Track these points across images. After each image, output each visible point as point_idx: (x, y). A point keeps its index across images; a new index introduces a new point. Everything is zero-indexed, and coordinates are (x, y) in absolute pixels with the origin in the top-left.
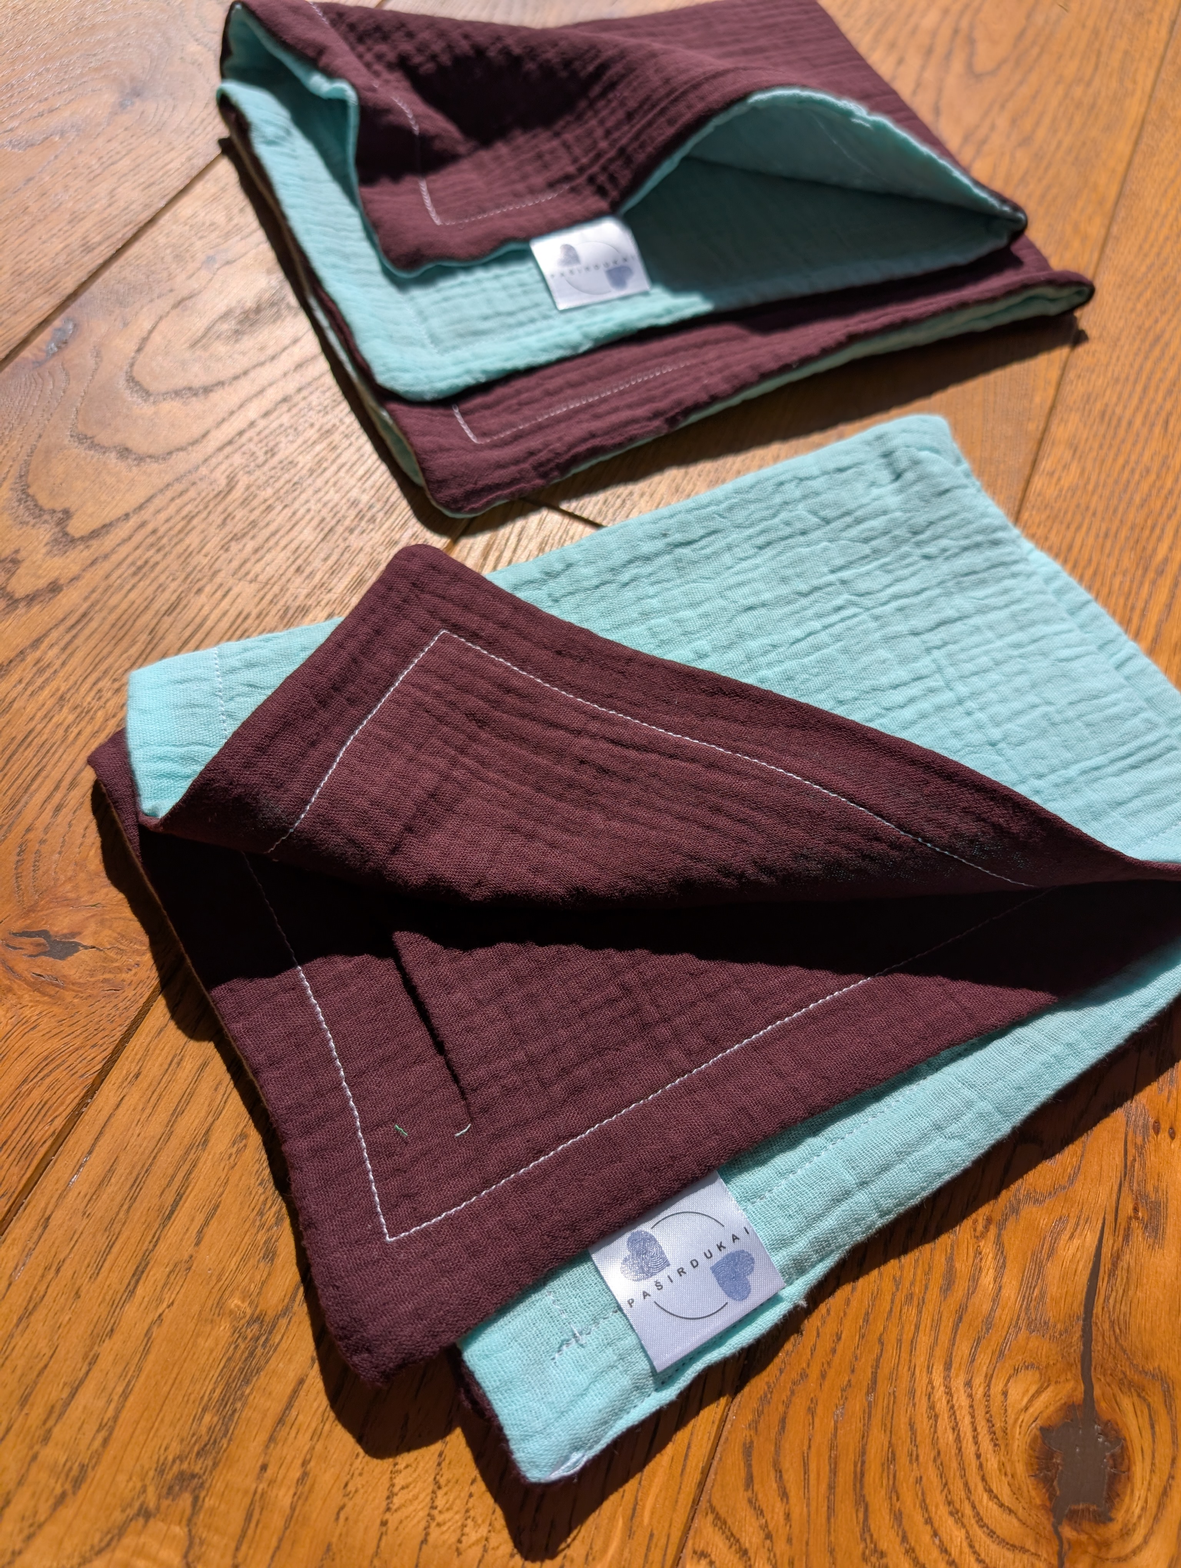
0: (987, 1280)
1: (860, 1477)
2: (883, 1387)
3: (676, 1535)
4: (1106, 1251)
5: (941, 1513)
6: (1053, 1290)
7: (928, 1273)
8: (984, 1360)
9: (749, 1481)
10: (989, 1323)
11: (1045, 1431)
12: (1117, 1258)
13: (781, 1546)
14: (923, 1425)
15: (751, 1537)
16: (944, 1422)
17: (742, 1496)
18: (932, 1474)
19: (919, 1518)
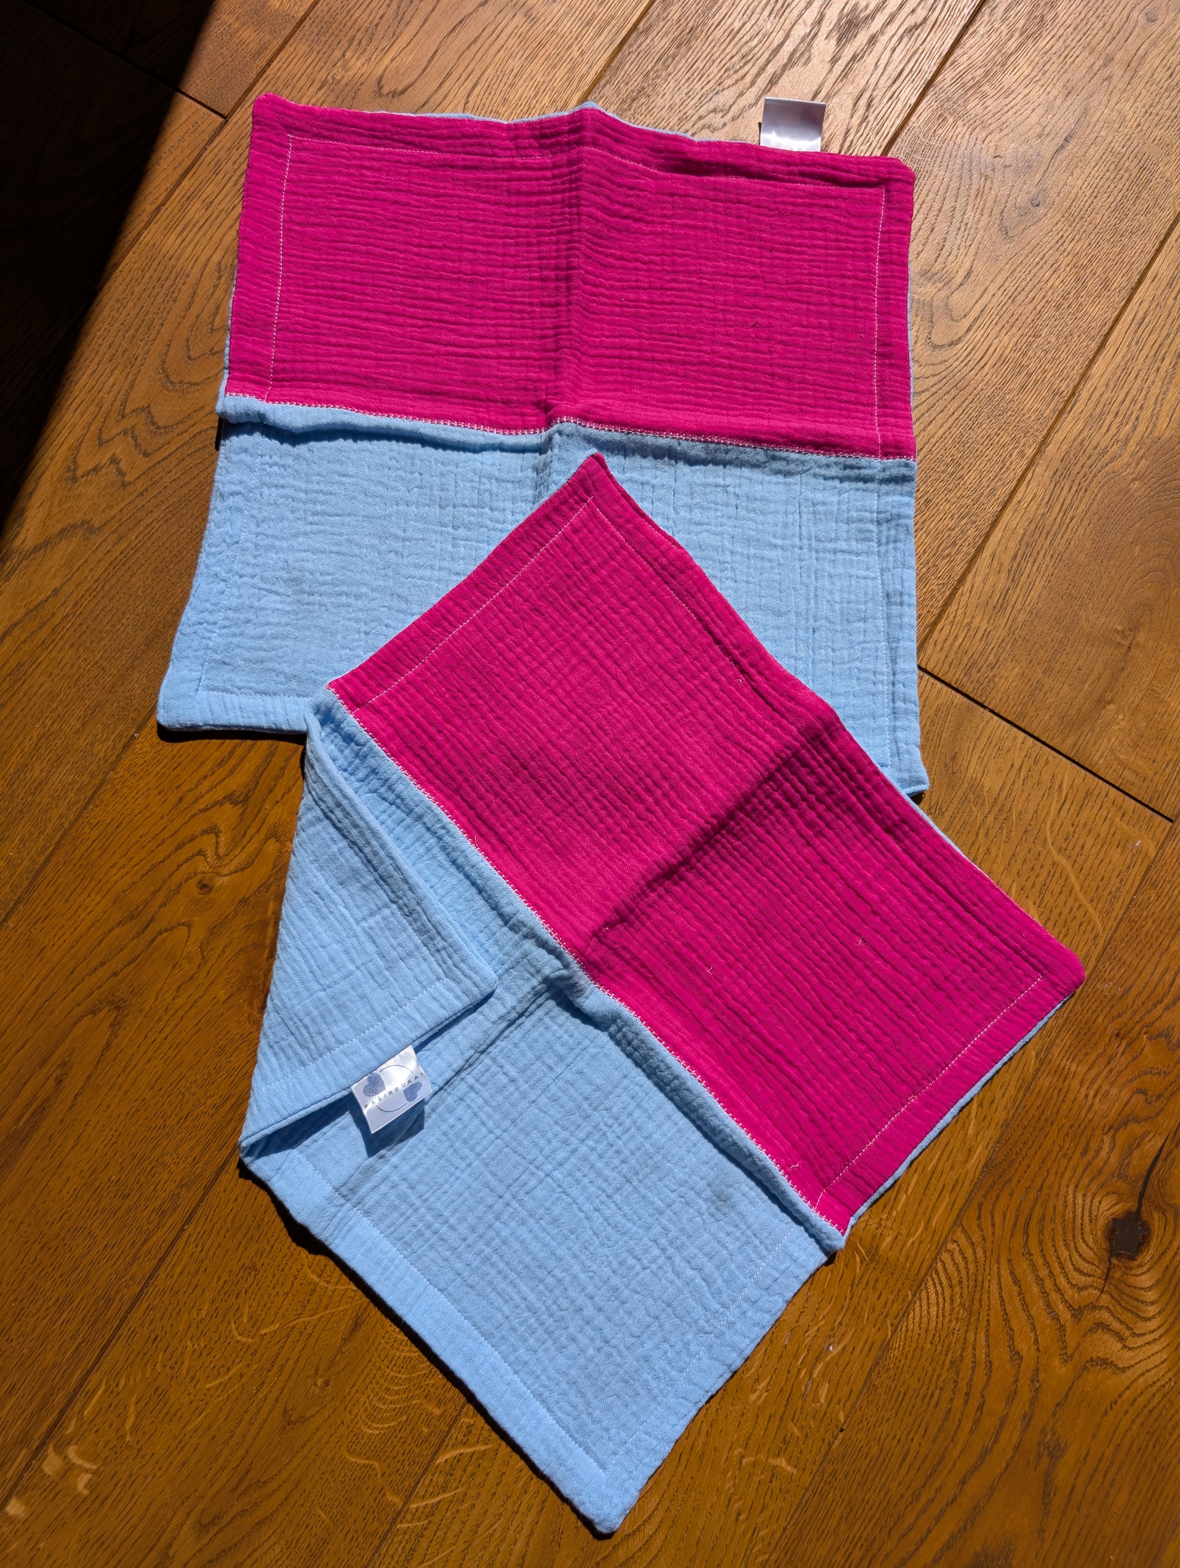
0: (1104, 1153)
1: (1027, 1224)
2: (1045, 1190)
3: (945, 1233)
4: (1165, 1150)
5: (1060, 1244)
6: (1134, 1163)
7: (1076, 1146)
8: (1094, 1187)
9: (979, 1218)
10: (1100, 1172)
11: (1114, 1220)
12: (1169, 1153)
13: (989, 1244)
14: (1060, 1208)
15: (976, 1238)
16: (1070, 1208)
17: (976, 1222)
18: (1060, 1228)
19: (1050, 1244)
